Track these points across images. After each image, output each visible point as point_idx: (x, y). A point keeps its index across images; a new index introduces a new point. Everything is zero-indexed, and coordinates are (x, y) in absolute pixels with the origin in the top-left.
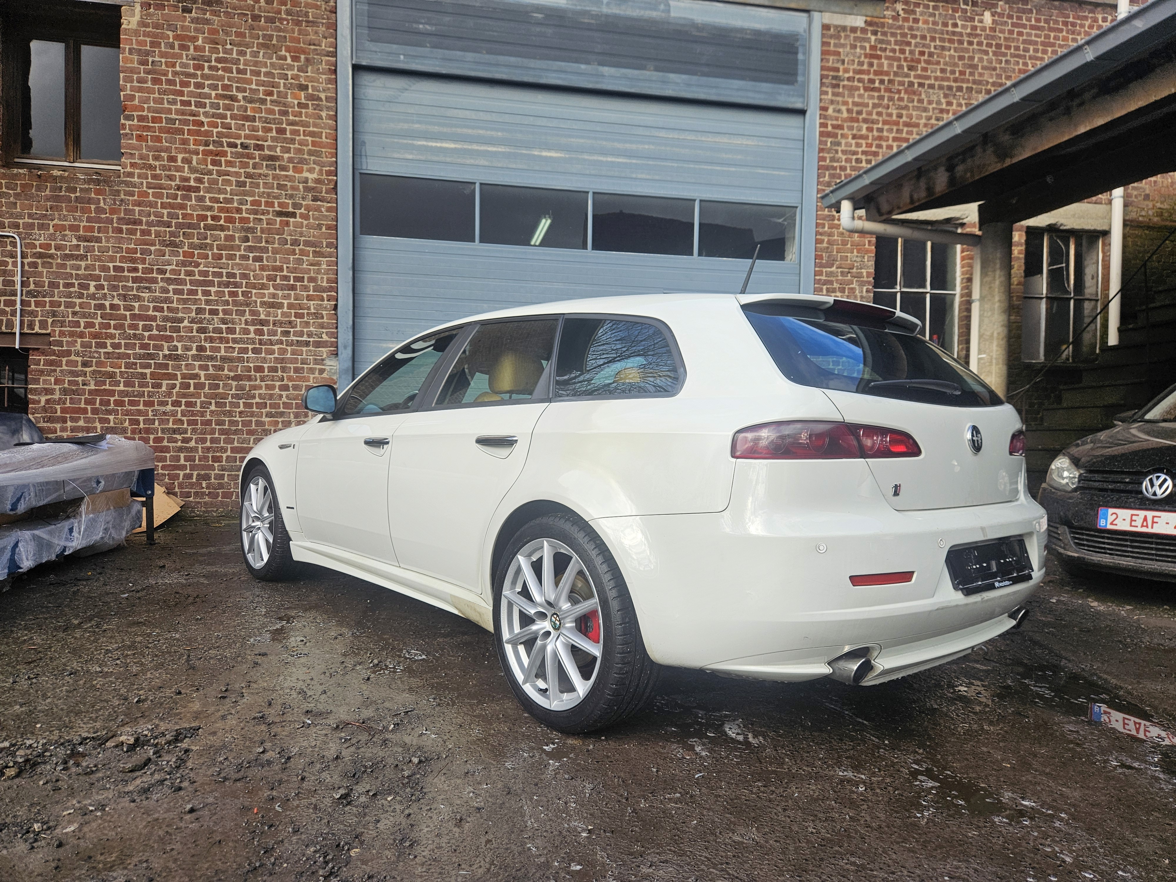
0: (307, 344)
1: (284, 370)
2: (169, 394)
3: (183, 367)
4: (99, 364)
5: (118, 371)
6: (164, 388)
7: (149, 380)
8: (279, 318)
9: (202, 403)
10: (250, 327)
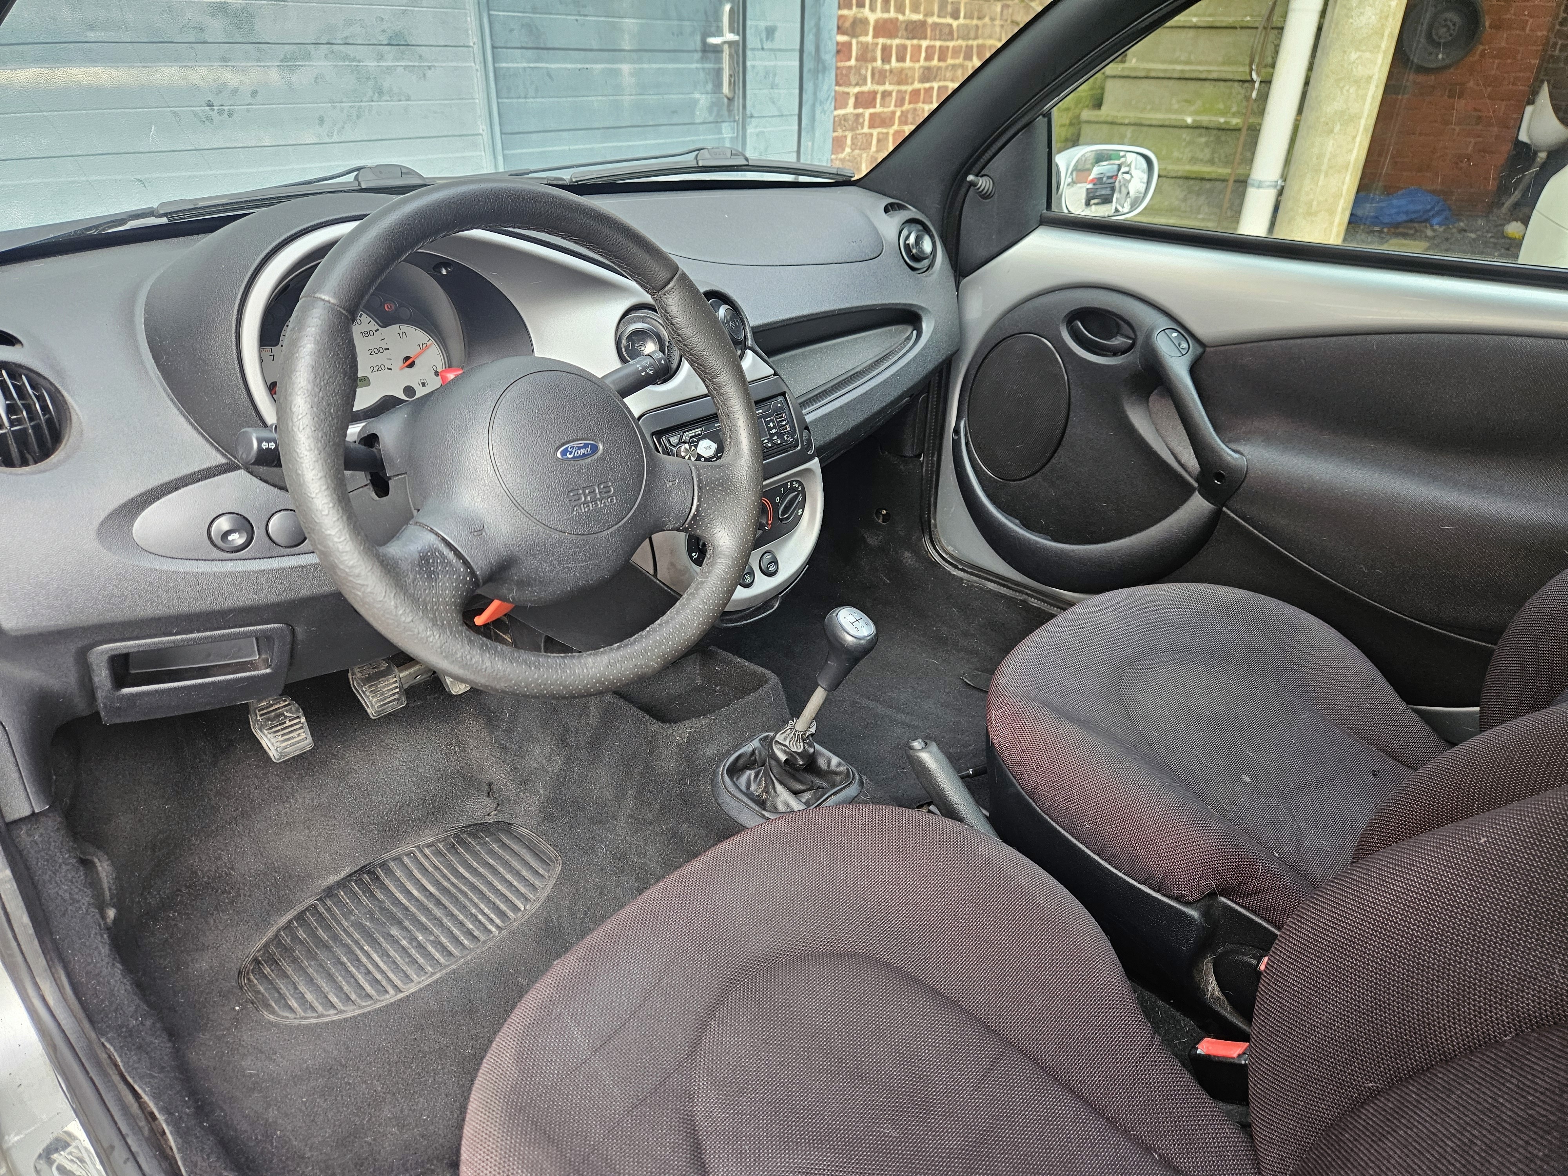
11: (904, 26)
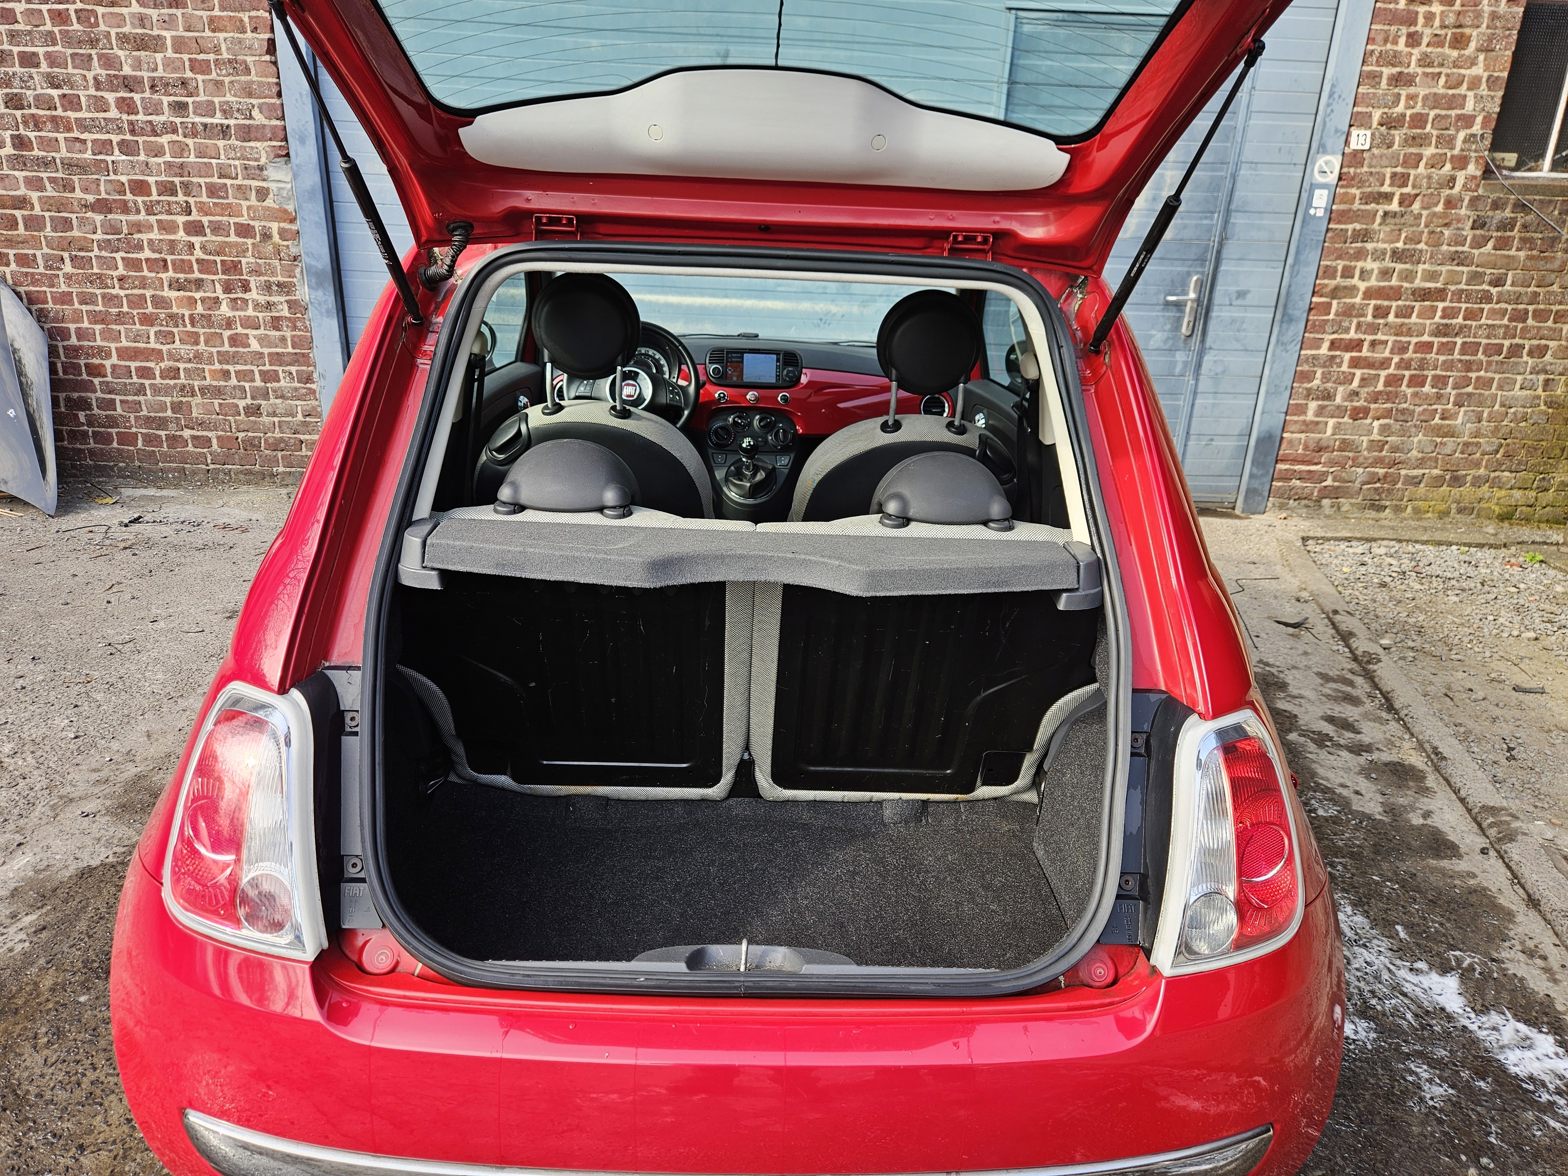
0: (224, 131)
1: (187, 188)
8: (160, 73)
9: (47, 257)
10: (106, 95)
11: (1409, 292)
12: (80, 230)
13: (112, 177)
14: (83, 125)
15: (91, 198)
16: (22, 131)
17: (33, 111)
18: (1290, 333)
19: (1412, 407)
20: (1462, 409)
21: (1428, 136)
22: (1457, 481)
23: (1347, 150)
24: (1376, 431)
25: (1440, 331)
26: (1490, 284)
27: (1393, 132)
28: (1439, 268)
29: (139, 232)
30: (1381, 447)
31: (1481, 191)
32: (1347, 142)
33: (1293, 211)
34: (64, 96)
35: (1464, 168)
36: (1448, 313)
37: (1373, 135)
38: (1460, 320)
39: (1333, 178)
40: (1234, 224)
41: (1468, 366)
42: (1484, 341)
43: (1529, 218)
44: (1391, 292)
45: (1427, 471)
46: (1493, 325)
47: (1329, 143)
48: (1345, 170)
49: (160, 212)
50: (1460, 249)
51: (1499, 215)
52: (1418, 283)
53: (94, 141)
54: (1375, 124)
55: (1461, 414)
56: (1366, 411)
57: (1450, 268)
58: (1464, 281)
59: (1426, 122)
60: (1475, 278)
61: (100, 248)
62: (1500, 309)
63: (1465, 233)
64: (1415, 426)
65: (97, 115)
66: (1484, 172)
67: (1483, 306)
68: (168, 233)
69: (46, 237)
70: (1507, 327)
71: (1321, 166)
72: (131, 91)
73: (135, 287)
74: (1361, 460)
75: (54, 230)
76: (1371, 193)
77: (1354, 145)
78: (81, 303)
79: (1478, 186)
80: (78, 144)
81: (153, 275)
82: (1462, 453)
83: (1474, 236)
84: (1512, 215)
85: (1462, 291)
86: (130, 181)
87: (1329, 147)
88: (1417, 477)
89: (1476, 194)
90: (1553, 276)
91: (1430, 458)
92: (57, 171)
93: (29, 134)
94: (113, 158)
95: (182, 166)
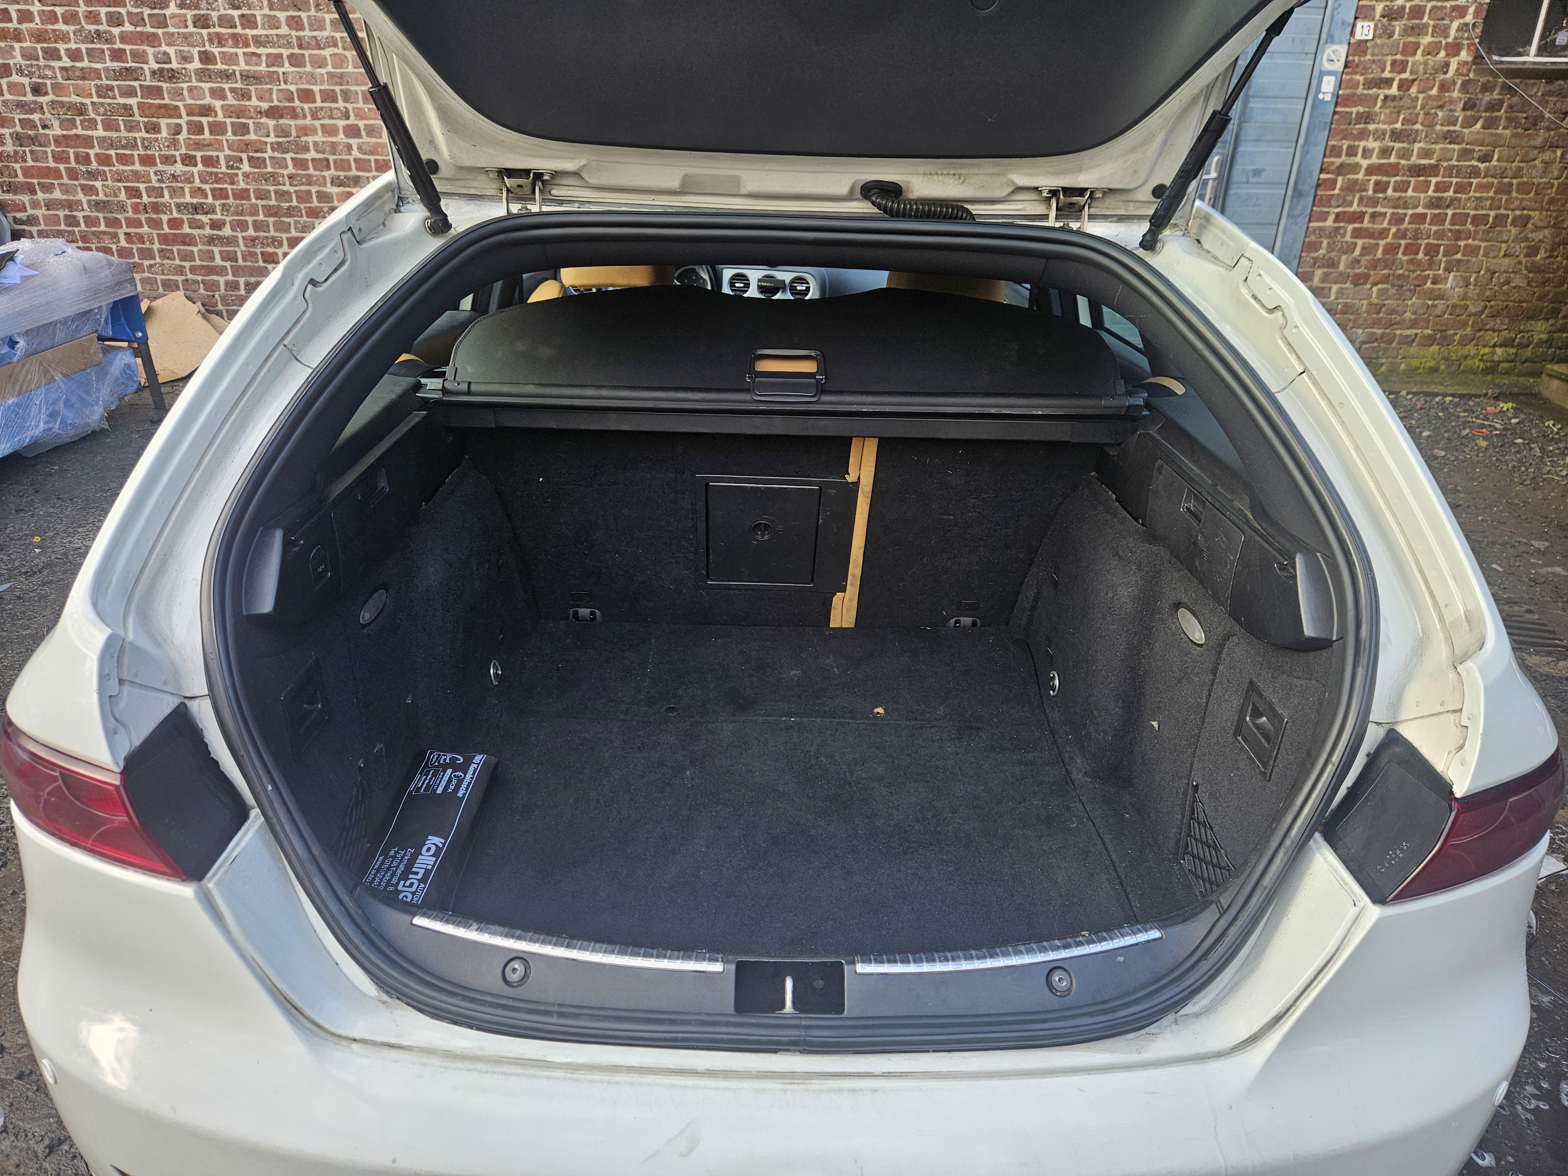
2: (175, 144)
3: (185, 93)
4: (57, 88)
5: (87, 101)
6: (164, 133)
7: (137, 117)
9: (228, 159)
12: (255, 134)
13: (283, 86)
14: (259, 41)
15: (265, 106)
16: (207, 47)
17: (218, 29)
18: (1300, 207)
19: (1407, 273)
20: (1452, 274)
21: (1425, 26)
22: (1445, 340)
23: (1352, 41)
24: (1374, 295)
25: (1434, 203)
26: (1479, 160)
27: (1394, 23)
28: (1433, 146)
29: (306, 135)
30: (1379, 308)
31: (1472, 75)
32: (1352, 33)
33: (1305, 96)
34: (243, 16)
35: (1457, 54)
36: (1440, 188)
37: (1376, 26)
38: (1451, 193)
39: (1339, 66)
40: (1251, 108)
41: (1458, 236)
42: (1472, 212)
43: (1516, 99)
44: (1389, 169)
45: (1419, 331)
46: (1481, 197)
47: (1336, 34)
48: (1351, 58)
49: (324, 117)
50: (1452, 128)
51: (1487, 97)
52: (1414, 160)
53: (268, 55)
54: (1378, 16)
55: (1451, 278)
56: (1366, 277)
57: (1442, 146)
58: (1455, 157)
59: (1424, 13)
60: (1465, 154)
61: (273, 150)
62: (1488, 182)
63: (1457, 114)
64: (1409, 290)
65: (270, 32)
66: (1475, 58)
67: (1472, 180)
68: (330, 135)
69: (227, 141)
70: (1493, 199)
71: (1329, 55)
72: (300, 10)
73: (302, 184)
74: (1361, 321)
75: (235, 133)
76: (1372, 79)
77: (1358, 36)
78: (257, 198)
79: (1469, 71)
80: (254, 58)
81: (318, 173)
82: (1451, 314)
83: (1465, 117)
84: (1500, 97)
85: (1453, 167)
86: (298, 90)
87: (1336, 37)
88: (1409, 336)
89: (1467, 78)
90: (1536, 152)
91: (1422, 320)
92: (236, 82)
93: (212, 50)
94: (283, 70)
95: (342, 76)
